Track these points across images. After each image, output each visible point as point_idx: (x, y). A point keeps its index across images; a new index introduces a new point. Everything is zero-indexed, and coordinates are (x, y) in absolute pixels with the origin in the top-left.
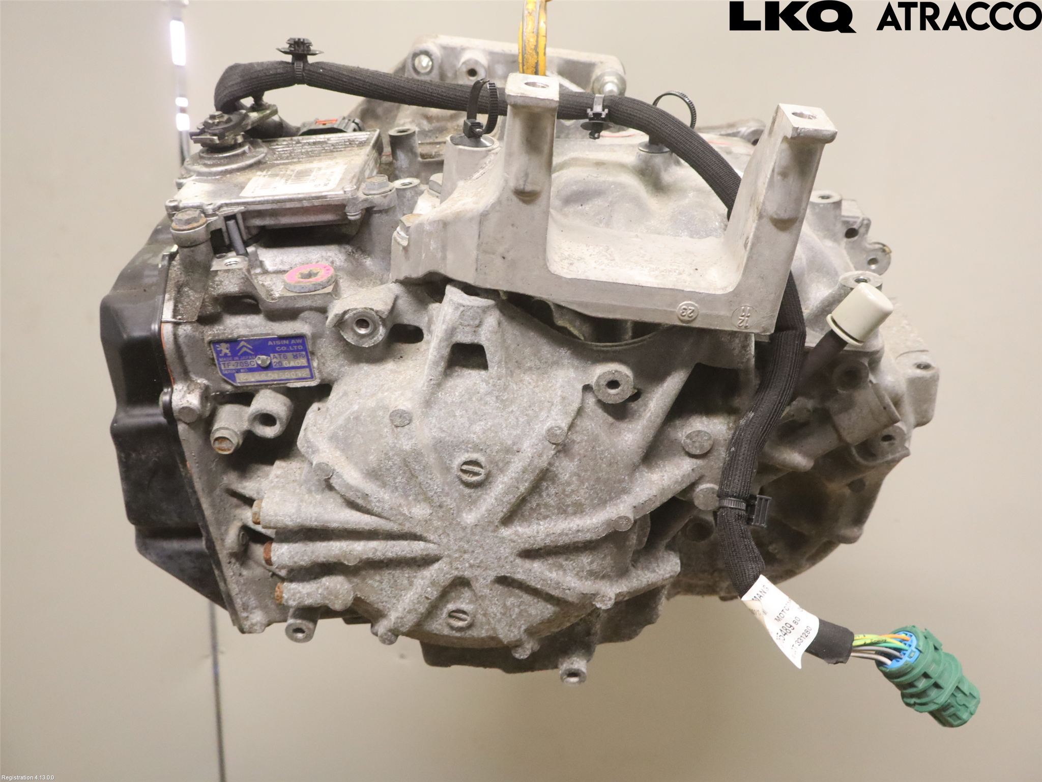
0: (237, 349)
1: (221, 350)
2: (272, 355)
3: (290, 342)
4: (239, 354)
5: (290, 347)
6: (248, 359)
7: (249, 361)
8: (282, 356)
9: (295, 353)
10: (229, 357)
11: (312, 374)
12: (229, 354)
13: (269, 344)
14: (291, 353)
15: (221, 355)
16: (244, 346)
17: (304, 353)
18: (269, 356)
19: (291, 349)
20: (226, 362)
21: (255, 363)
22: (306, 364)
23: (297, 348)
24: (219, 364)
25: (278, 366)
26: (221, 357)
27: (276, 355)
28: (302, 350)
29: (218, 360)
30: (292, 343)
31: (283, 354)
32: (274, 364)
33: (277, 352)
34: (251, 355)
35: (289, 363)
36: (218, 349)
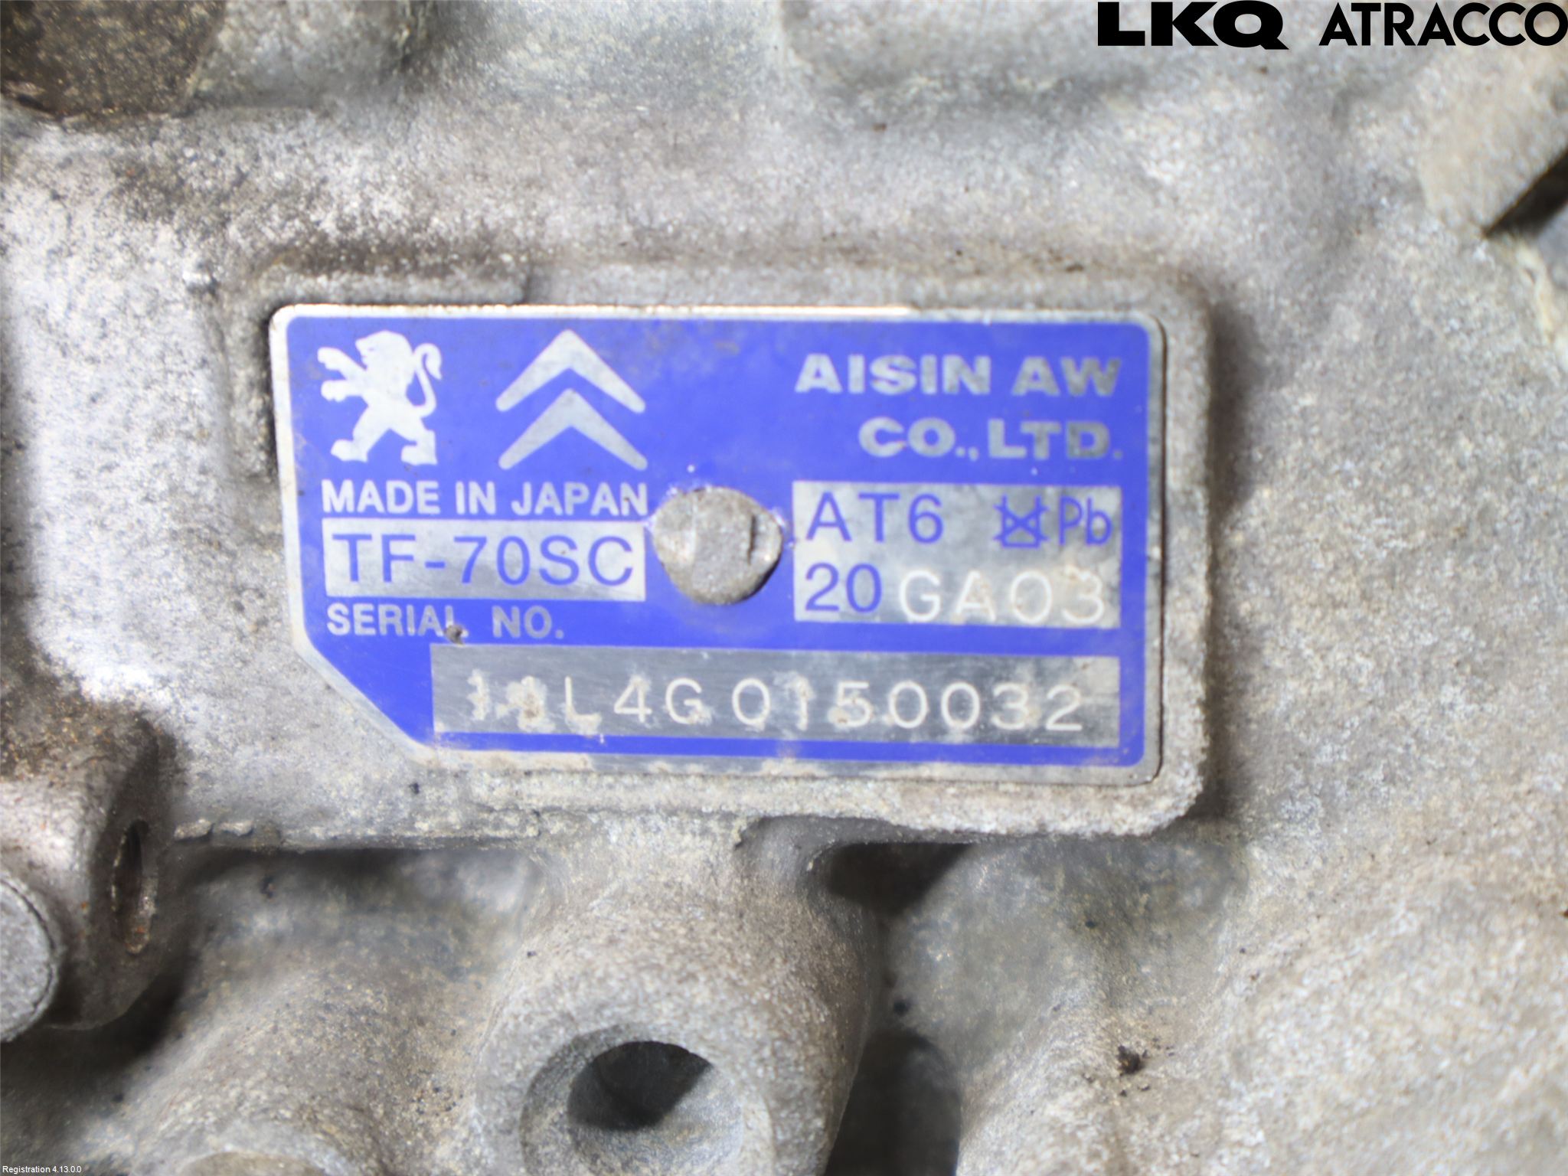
0: (506, 402)
1: (356, 407)
2: (805, 495)
3: (1006, 369)
4: (509, 459)
5: (996, 429)
6: (582, 513)
7: (585, 533)
8: (895, 518)
9: (1019, 498)
10: (415, 474)
11: (1132, 716)
12: (422, 451)
13: (806, 382)
14: (989, 493)
15: (342, 450)
16: (569, 381)
17: (1108, 500)
18: (783, 502)
19: (999, 448)
20: (378, 528)
21: (637, 559)
22: (1103, 615)
23: (1057, 443)
24: (311, 538)
25: (837, 608)
26: (340, 472)
27: (845, 494)
28: (1093, 473)
29: (308, 496)
30: (1022, 386)
31: (907, 491)
32: (803, 589)
33: (863, 468)
34: (615, 472)
35: (950, 586)
36: (333, 391)
